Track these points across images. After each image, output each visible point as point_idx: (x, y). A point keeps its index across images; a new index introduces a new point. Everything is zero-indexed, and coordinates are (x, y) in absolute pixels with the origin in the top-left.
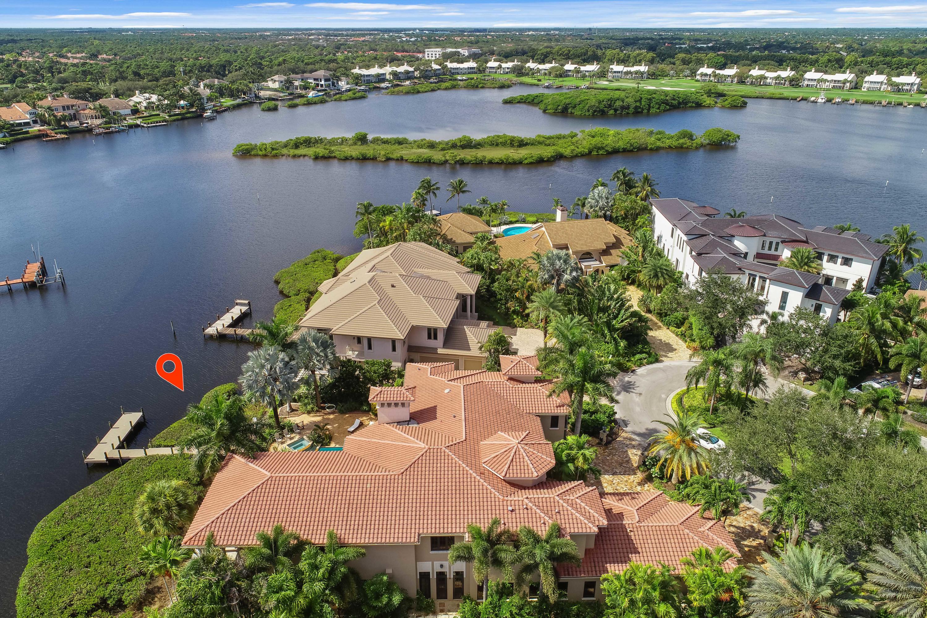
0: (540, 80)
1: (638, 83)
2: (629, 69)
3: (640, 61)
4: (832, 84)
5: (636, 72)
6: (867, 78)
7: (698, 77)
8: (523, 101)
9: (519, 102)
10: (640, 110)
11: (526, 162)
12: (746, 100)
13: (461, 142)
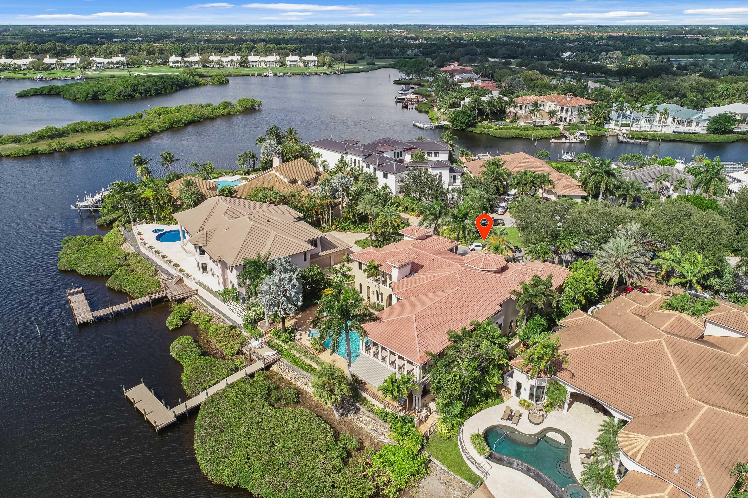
0: (25, 74)
1: (130, 71)
2: (110, 60)
3: (111, 53)
4: (268, 64)
5: (118, 63)
6: (288, 59)
7: (171, 64)
8: (37, 93)
9: (34, 95)
10: (159, 92)
11: (131, 140)
12: (228, 78)
13: (47, 132)
